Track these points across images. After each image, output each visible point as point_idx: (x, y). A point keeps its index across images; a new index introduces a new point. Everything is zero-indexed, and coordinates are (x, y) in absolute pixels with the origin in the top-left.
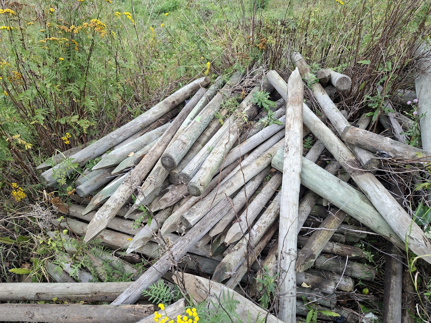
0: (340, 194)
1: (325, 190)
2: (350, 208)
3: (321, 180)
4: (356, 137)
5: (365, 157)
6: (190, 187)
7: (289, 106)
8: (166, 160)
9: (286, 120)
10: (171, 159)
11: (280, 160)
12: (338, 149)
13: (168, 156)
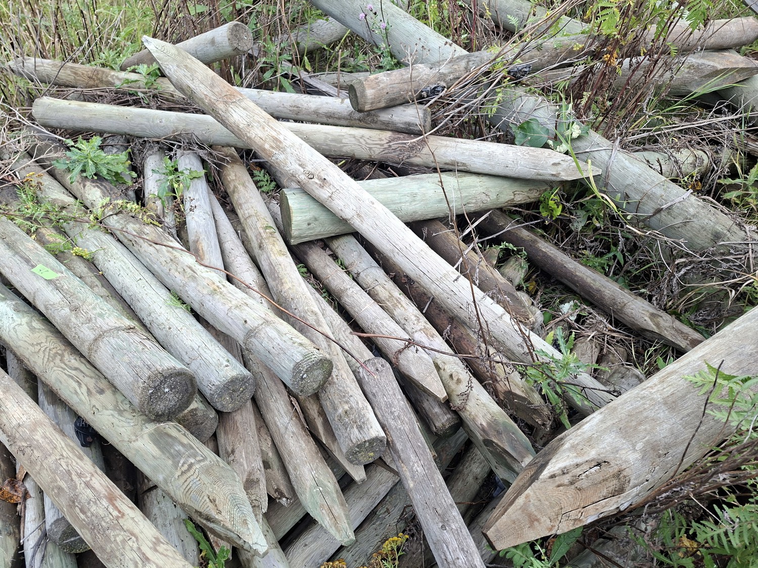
4: (383, 89)
5: (412, 115)
6: (305, 376)
7: (227, 110)
8: (165, 393)
9: (249, 138)
10: (178, 379)
11: (309, 216)
12: (354, 137)
13: (165, 378)
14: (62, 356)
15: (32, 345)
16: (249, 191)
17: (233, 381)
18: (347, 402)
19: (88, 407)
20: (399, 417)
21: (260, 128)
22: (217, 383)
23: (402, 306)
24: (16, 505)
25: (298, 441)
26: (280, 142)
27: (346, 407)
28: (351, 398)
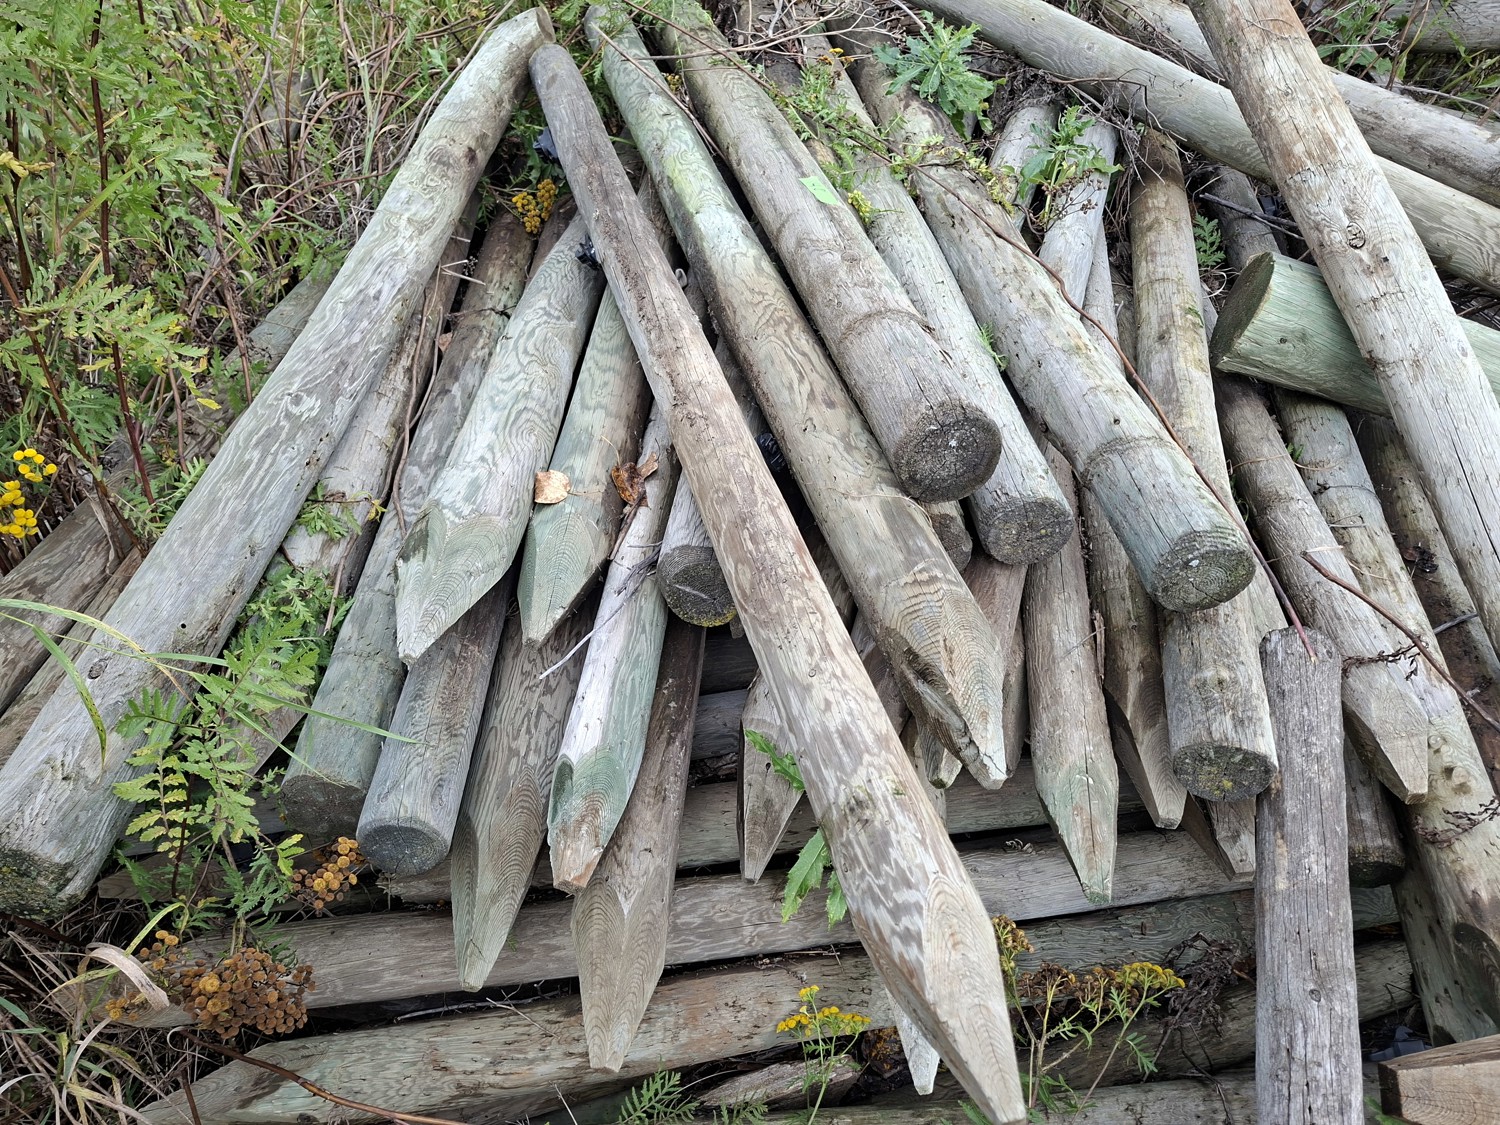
6: (1195, 563)
7: (1260, 50)
8: (947, 447)
9: (1271, 120)
10: (980, 435)
11: (1294, 323)
12: (1477, 221)
13: (967, 419)
14: (790, 327)
15: (752, 291)
16: (1182, 238)
17: (1044, 505)
18: (1229, 667)
19: (799, 416)
20: (1319, 758)
21: (1308, 108)
22: (1015, 494)
23: (1396, 590)
24: (625, 504)
25: (1080, 683)
26: (1334, 150)
27: (1225, 674)
28: (1241, 667)
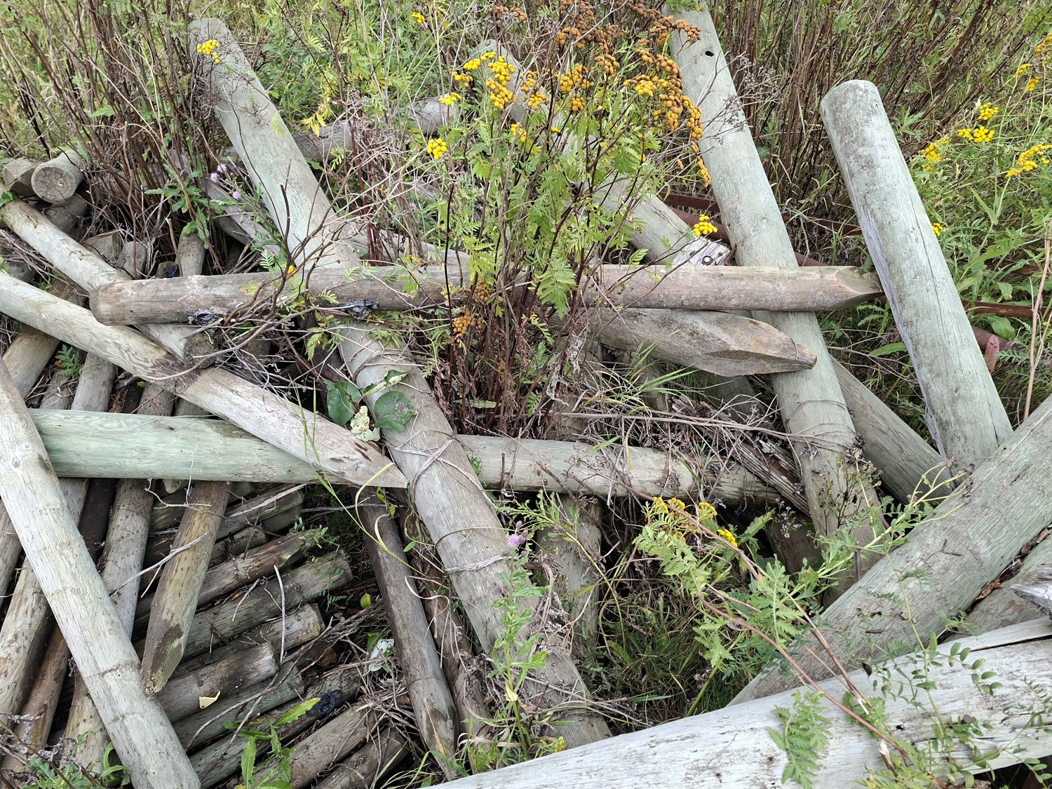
0: (174, 452)
1: (137, 461)
2: (215, 468)
3: (113, 445)
4: (124, 305)
5: (175, 340)
12: (119, 349)
